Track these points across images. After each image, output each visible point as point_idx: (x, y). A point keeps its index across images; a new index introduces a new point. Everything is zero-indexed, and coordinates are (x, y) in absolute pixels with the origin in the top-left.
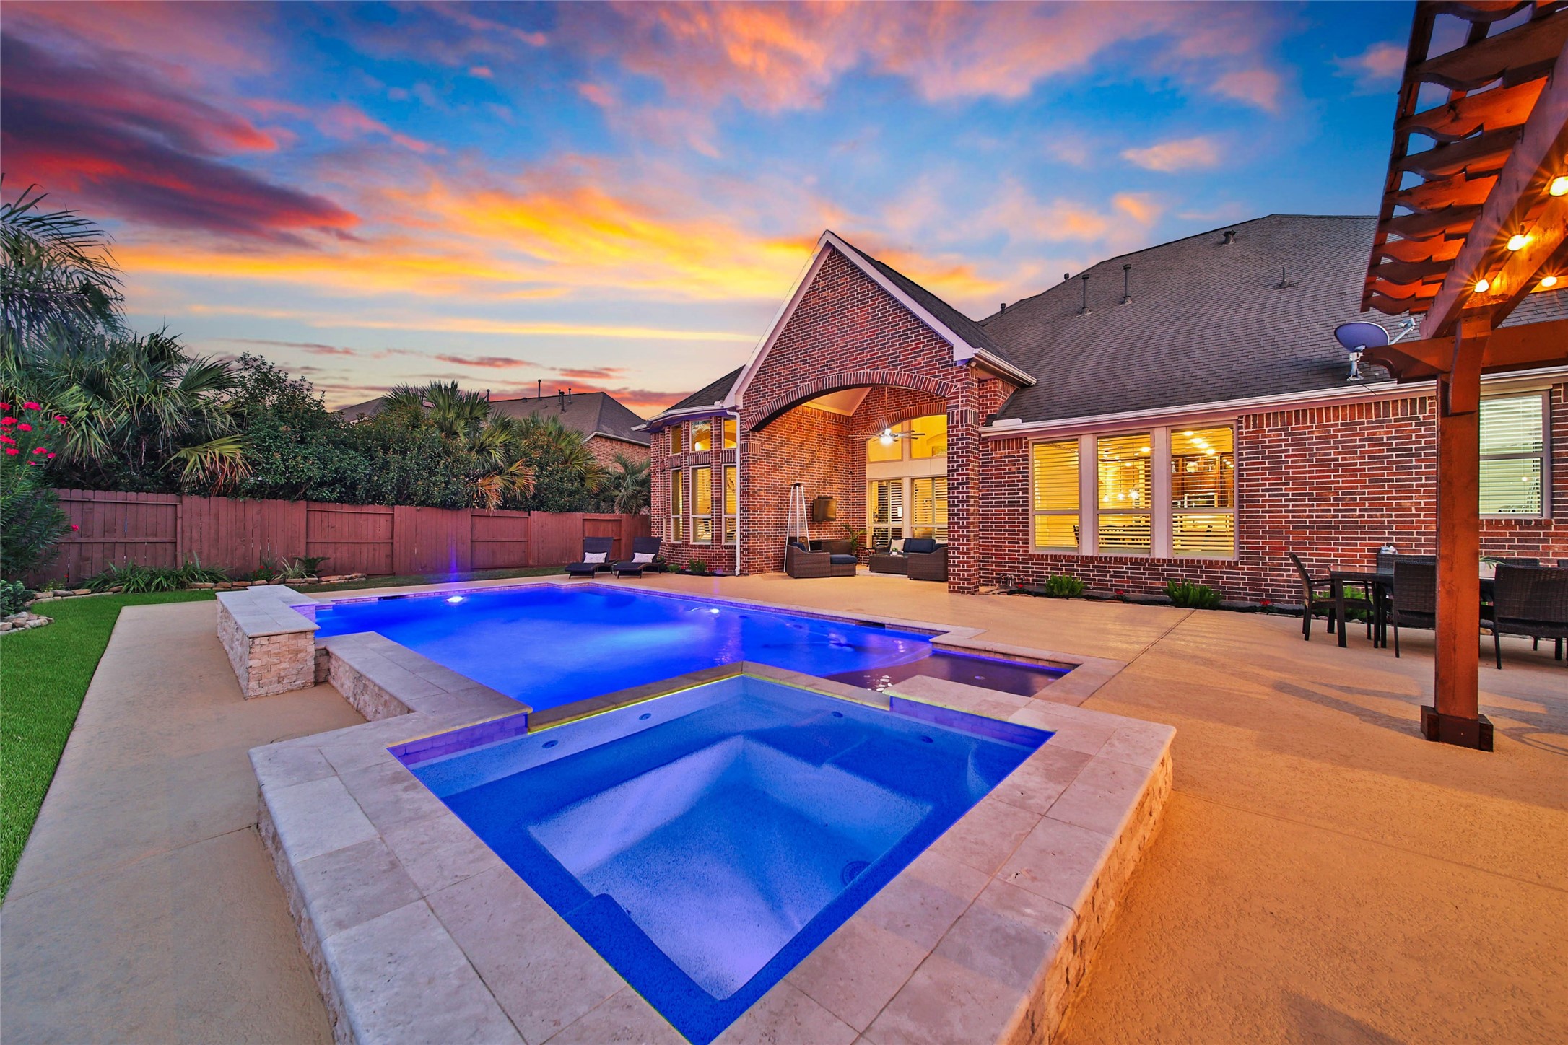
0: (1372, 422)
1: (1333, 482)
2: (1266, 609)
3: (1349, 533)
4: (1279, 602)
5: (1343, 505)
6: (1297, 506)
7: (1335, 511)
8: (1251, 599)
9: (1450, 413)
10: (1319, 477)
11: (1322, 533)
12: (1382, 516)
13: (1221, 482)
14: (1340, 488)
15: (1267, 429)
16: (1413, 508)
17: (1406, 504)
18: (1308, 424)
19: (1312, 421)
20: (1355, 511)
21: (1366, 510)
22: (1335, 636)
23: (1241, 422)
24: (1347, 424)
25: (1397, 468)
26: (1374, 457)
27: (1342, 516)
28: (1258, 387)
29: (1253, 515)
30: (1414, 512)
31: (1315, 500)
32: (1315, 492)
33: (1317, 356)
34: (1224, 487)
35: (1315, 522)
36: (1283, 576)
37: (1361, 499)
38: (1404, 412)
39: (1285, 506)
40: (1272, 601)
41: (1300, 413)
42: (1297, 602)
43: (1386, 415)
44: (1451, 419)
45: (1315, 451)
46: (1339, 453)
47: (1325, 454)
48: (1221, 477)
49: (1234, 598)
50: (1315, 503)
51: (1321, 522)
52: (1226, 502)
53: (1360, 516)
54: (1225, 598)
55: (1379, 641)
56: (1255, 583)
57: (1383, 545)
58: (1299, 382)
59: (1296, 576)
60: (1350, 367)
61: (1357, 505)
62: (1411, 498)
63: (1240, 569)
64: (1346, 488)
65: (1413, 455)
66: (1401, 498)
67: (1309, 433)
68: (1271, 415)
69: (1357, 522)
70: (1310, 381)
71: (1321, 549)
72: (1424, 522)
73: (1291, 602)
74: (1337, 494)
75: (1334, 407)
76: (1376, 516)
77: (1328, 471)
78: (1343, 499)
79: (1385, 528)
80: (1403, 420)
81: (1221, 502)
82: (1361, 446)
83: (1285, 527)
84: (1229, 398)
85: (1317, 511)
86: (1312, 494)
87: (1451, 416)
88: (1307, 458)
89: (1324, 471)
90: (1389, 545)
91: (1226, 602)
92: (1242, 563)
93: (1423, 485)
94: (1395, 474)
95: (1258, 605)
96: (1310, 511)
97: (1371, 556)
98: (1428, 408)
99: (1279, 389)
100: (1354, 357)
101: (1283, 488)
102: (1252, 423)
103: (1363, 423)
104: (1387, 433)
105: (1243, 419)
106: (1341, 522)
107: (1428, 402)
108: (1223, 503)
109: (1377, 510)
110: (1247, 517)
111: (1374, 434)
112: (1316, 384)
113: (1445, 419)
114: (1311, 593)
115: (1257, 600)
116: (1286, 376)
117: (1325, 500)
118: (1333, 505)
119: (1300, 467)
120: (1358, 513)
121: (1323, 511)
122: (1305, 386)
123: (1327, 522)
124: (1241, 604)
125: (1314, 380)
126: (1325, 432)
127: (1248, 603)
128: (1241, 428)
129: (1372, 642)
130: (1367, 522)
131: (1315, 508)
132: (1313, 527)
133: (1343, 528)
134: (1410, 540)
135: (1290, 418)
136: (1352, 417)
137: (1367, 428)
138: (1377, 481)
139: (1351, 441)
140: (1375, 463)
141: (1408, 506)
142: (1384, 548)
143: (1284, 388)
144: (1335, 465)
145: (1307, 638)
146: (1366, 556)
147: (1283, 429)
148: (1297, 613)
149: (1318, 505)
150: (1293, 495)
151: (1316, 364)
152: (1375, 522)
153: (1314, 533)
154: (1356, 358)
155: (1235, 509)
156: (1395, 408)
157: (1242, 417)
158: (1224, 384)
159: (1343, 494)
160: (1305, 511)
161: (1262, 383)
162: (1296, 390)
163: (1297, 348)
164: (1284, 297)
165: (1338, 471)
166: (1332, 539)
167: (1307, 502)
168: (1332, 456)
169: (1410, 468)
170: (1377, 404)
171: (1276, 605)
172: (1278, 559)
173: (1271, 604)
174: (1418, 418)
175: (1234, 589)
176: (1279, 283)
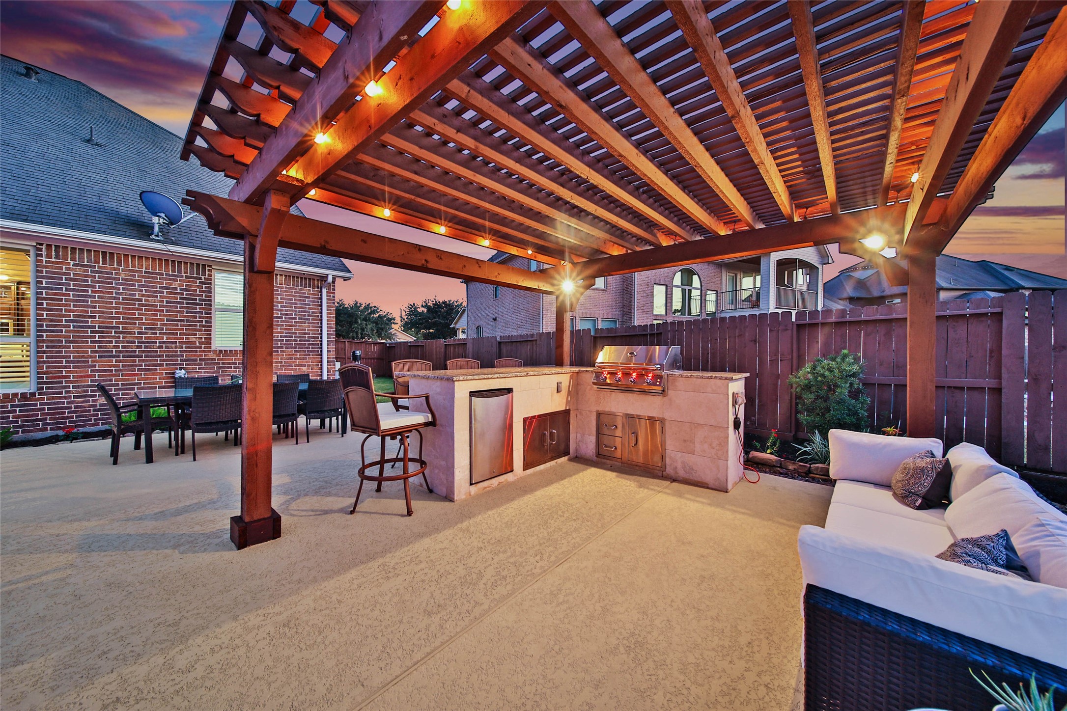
0: (169, 275)
1: (137, 319)
2: (70, 437)
3: (150, 361)
4: (84, 426)
5: (146, 338)
6: (103, 337)
7: (139, 342)
8: (52, 429)
9: (256, 269)
10: (125, 313)
11: (127, 361)
12: (176, 347)
13: (18, 309)
14: (144, 324)
15: (72, 263)
16: (197, 342)
17: (192, 339)
18: (115, 266)
19: (119, 264)
20: (156, 343)
21: (164, 342)
22: (143, 451)
23: (41, 250)
24: (149, 273)
25: (187, 312)
26: (170, 302)
27: (145, 347)
28: (63, 220)
29: (54, 345)
30: (198, 344)
31: (121, 333)
32: (121, 326)
33: (123, 210)
34: (22, 315)
35: (121, 352)
36: (89, 401)
37: (160, 334)
38: (192, 272)
39: (91, 337)
40: (76, 426)
41: (108, 254)
42: (103, 424)
43: (180, 271)
44: (255, 275)
45: (121, 291)
46: (143, 295)
47: (131, 295)
48: (18, 304)
49: (29, 431)
50: (121, 336)
51: (127, 352)
52: (23, 330)
53: (159, 347)
54: (18, 432)
55: (179, 449)
56: (57, 412)
57: (177, 369)
58: (107, 227)
59: (103, 400)
60: (153, 228)
61: (157, 338)
62: (196, 334)
63: (38, 400)
64: (148, 324)
65: (197, 304)
66: (189, 334)
67: (116, 274)
68: (77, 249)
69: (157, 352)
70: (117, 229)
71: (126, 375)
72: (204, 351)
73: (98, 424)
74: (141, 328)
75: (140, 256)
76: (172, 348)
77: (133, 309)
78: (146, 333)
79: (178, 356)
80: (191, 277)
81: (18, 330)
82: (160, 292)
83: (91, 357)
84: (25, 221)
85: (123, 342)
86: (119, 328)
87: (256, 272)
88: (114, 295)
89: (129, 309)
90: (181, 369)
91: (20, 436)
92: (40, 394)
93: (203, 326)
94: (185, 316)
95: (61, 433)
96: (116, 342)
97: (168, 378)
98: (207, 273)
99: (85, 227)
100: (155, 220)
101: (90, 320)
102: (53, 253)
103: (162, 274)
104: (180, 285)
105: (44, 247)
106: (144, 352)
107: (207, 268)
108: (20, 331)
109: (172, 343)
110: (47, 347)
111: (171, 284)
112: (124, 233)
113: (252, 274)
114: (119, 416)
115: (60, 428)
116: (94, 218)
117: (130, 333)
118: (137, 338)
119: (106, 303)
120: (158, 345)
121: (128, 342)
122: (114, 232)
123: (132, 352)
124: (39, 435)
125: (120, 229)
126: (131, 275)
127: (49, 433)
128: (41, 255)
129: (174, 450)
130: (164, 352)
131: (121, 339)
132: (119, 357)
133: (146, 356)
134: (195, 364)
135: (97, 256)
136: (154, 268)
137: (166, 279)
138: (172, 320)
139: (153, 287)
140: (171, 307)
141: (194, 340)
142: (178, 371)
143: (91, 228)
144: (139, 305)
145: (115, 462)
146: (164, 378)
147: (90, 267)
148: (103, 435)
149: (124, 338)
150: (99, 327)
151: (123, 217)
152: (171, 351)
153: (120, 361)
154: (157, 221)
155: (32, 339)
156: (186, 268)
157: (42, 244)
158: (18, 205)
159: (146, 329)
160: (112, 342)
161: (66, 217)
162: (104, 233)
163: (104, 198)
164: (90, 151)
165: (142, 310)
166: (136, 366)
167: (113, 334)
168: (137, 297)
169: (195, 313)
170: (173, 262)
171: (81, 430)
172: (83, 386)
173: (75, 430)
174: (200, 278)
175: (30, 422)
176: (88, 138)
